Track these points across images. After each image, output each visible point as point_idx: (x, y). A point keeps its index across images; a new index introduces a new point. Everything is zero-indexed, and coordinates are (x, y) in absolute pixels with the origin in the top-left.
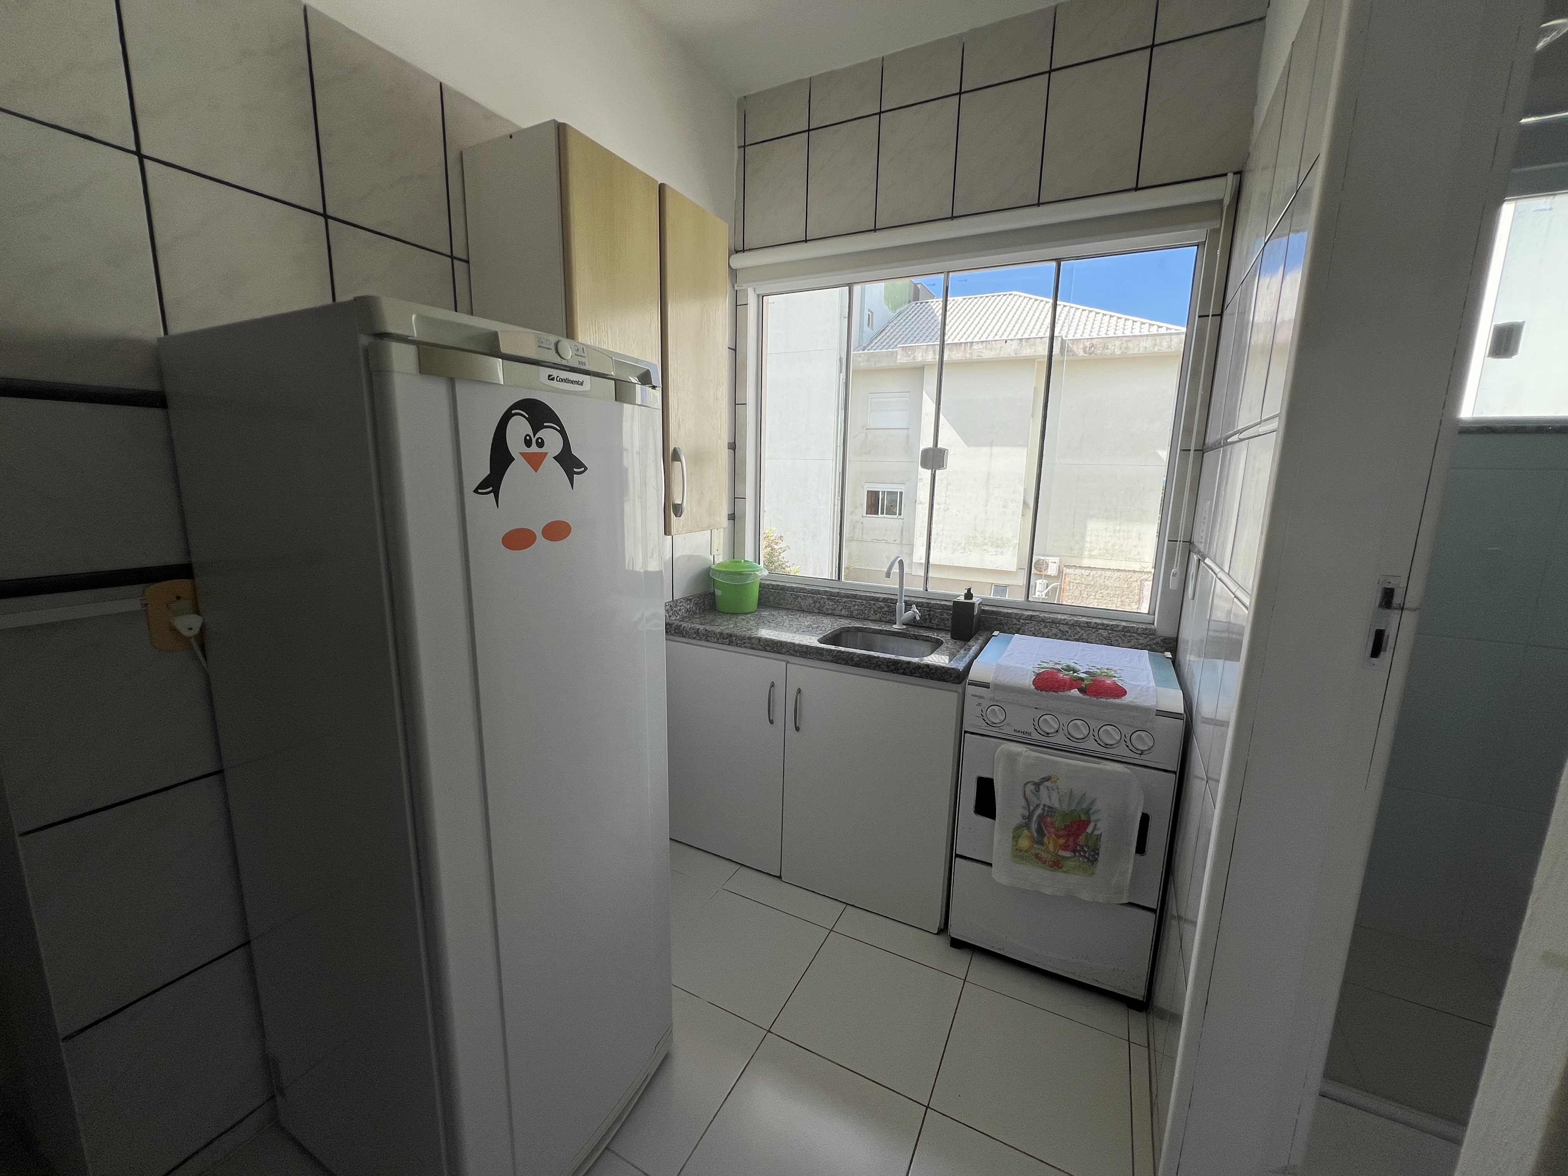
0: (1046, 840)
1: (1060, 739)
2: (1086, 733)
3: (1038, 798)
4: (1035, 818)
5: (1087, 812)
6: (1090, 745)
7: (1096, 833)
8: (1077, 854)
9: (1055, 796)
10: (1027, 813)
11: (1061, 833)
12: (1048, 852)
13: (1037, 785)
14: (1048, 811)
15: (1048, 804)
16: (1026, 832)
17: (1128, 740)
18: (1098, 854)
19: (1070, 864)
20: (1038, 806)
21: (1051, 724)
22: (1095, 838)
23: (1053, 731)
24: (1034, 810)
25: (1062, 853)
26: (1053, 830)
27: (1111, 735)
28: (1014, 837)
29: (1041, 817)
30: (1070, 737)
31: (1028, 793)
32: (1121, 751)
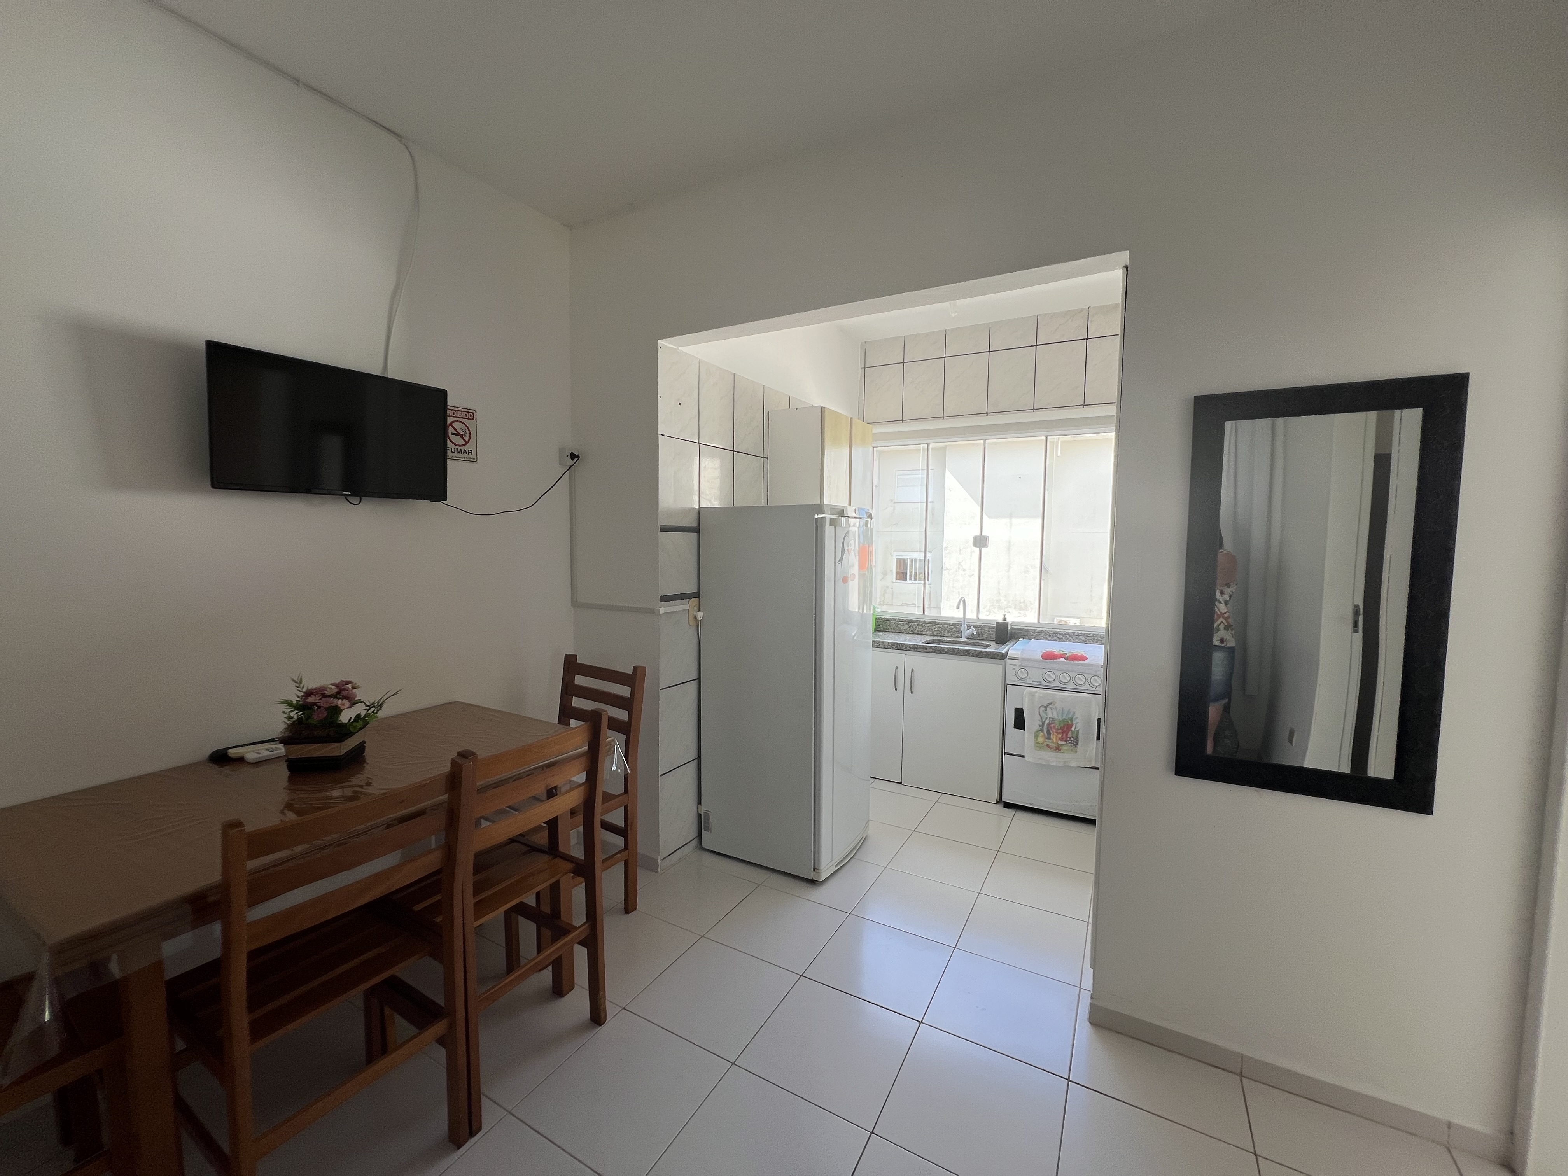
0: (1052, 736)
1: (1057, 684)
2: (1069, 679)
3: (1047, 715)
4: (1046, 725)
5: (1071, 720)
6: (1071, 686)
7: (1077, 730)
8: (1068, 742)
9: (1055, 713)
10: (1041, 724)
11: (1060, 731)
12: (1053, 742)
13: (1046, 707)
14: (1052, 721)
15: (1051, 717)
16: (1042, 734)
17: (1089, 681)
18: (1078, 741)
19: (1065, 748)
20: (1047, 718)
21: (1051, 676)
22: (1076, 733)
23: (1052, 680)
24: (1045, 721)
25: (1060, 742)
26: (1055, 730)
27: (1081, 680)
28: (1035, 736)
29: (1049, 724)
30: (1061, 682)
31: (1041, 712)
32: (1087, 687)
